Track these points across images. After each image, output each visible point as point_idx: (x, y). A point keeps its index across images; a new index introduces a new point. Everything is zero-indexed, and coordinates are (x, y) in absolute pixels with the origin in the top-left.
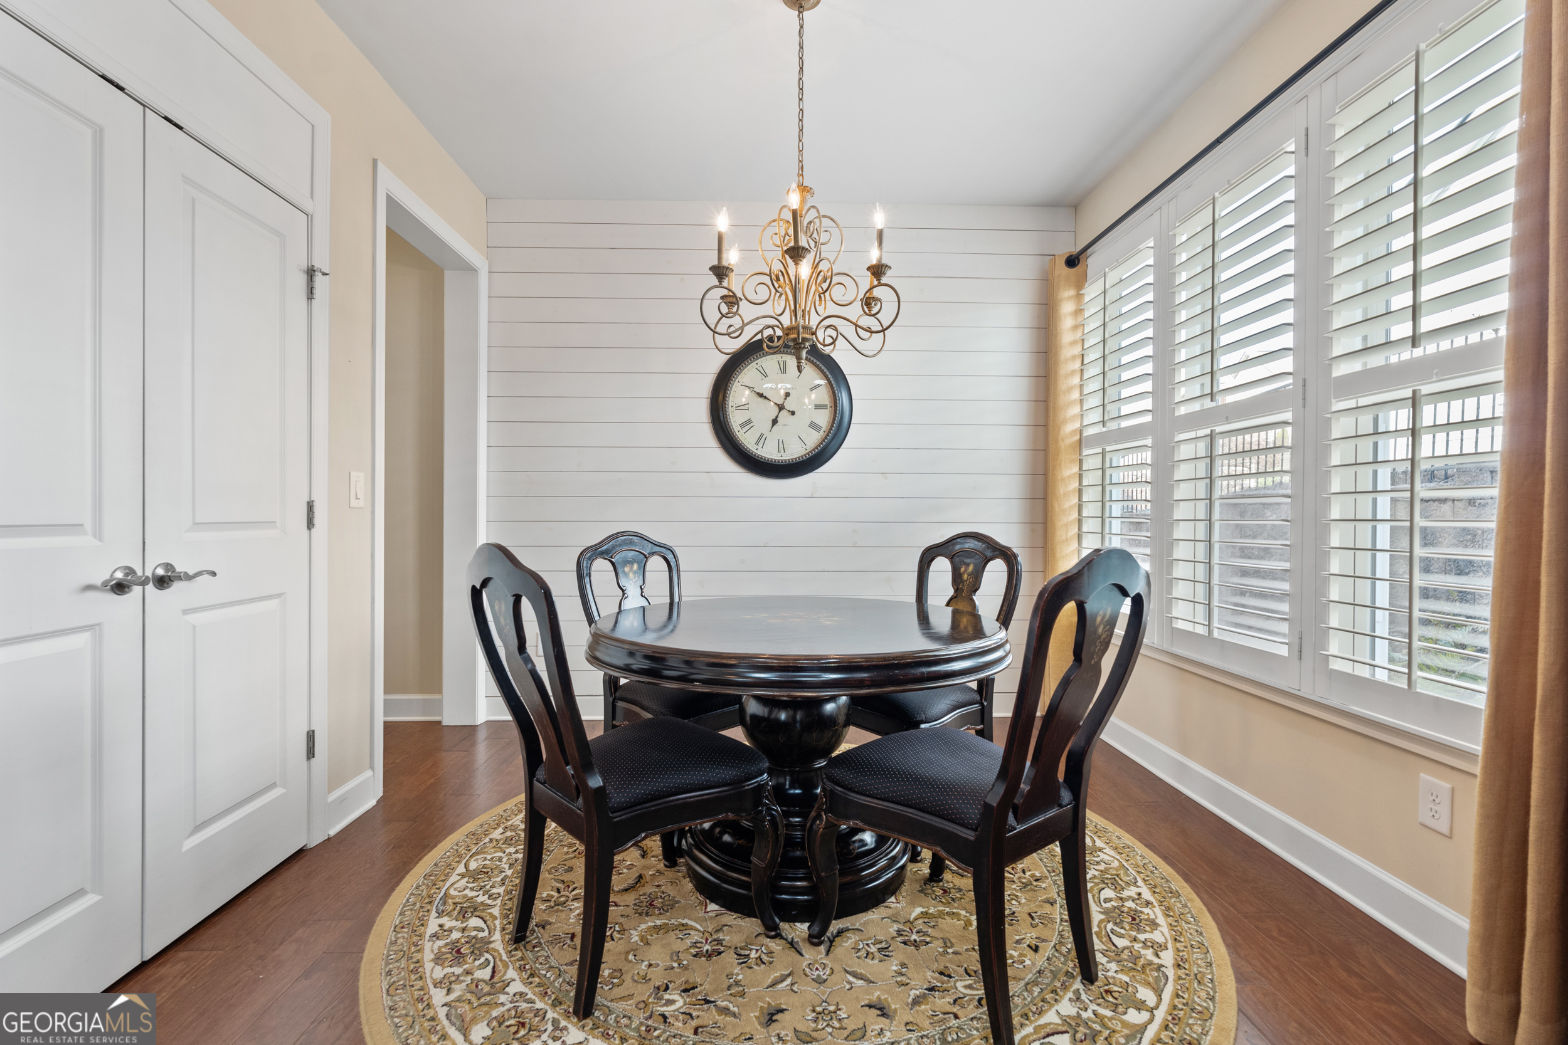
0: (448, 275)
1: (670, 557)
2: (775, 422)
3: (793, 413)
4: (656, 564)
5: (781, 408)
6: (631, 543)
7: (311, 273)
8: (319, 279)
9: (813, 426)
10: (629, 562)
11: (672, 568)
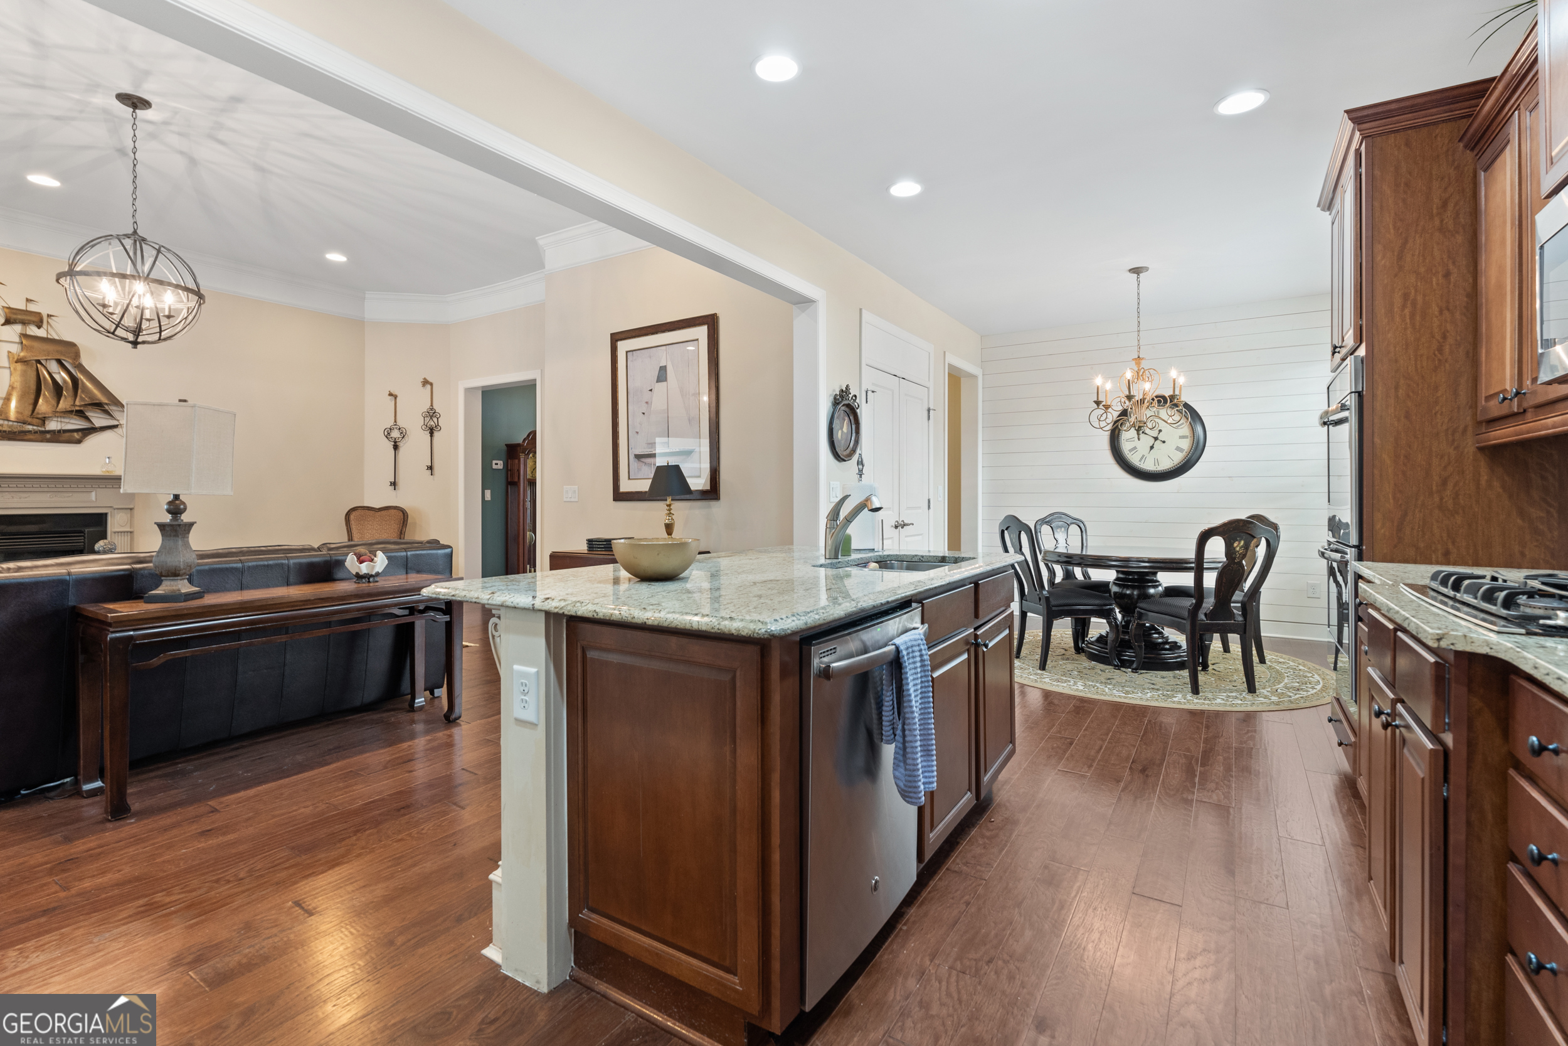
0: (962, 380)
1: (1082, 525)
2: (1152, 447)
3: (1164, 442)
4: (1074, 529)
5: (1156, 439)
6: (1061, 518)
7: (929, 410)
8: (931, 412)
9: (1178, 449)
10: (1060, 527)
11: (1083, 531)
